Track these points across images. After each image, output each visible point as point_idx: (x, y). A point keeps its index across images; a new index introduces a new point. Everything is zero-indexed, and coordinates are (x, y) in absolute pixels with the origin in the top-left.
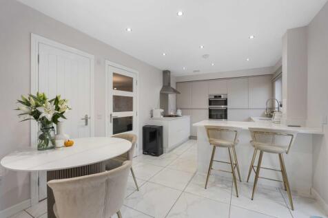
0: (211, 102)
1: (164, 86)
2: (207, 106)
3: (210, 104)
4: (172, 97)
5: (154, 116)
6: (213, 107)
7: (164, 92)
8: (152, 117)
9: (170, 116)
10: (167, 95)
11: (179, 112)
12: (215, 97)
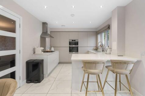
0: (70, 43)
1: (43, 32)
2: (68, 45)
3: (70, 44)
4: (48, 40)
5: (36, 53)
6: (72, 46)
7: (43, 36)
8: (34, 53)
9: (47, 52)
10: (45, 38)
11: (53, 49)
12: (73, 41)
